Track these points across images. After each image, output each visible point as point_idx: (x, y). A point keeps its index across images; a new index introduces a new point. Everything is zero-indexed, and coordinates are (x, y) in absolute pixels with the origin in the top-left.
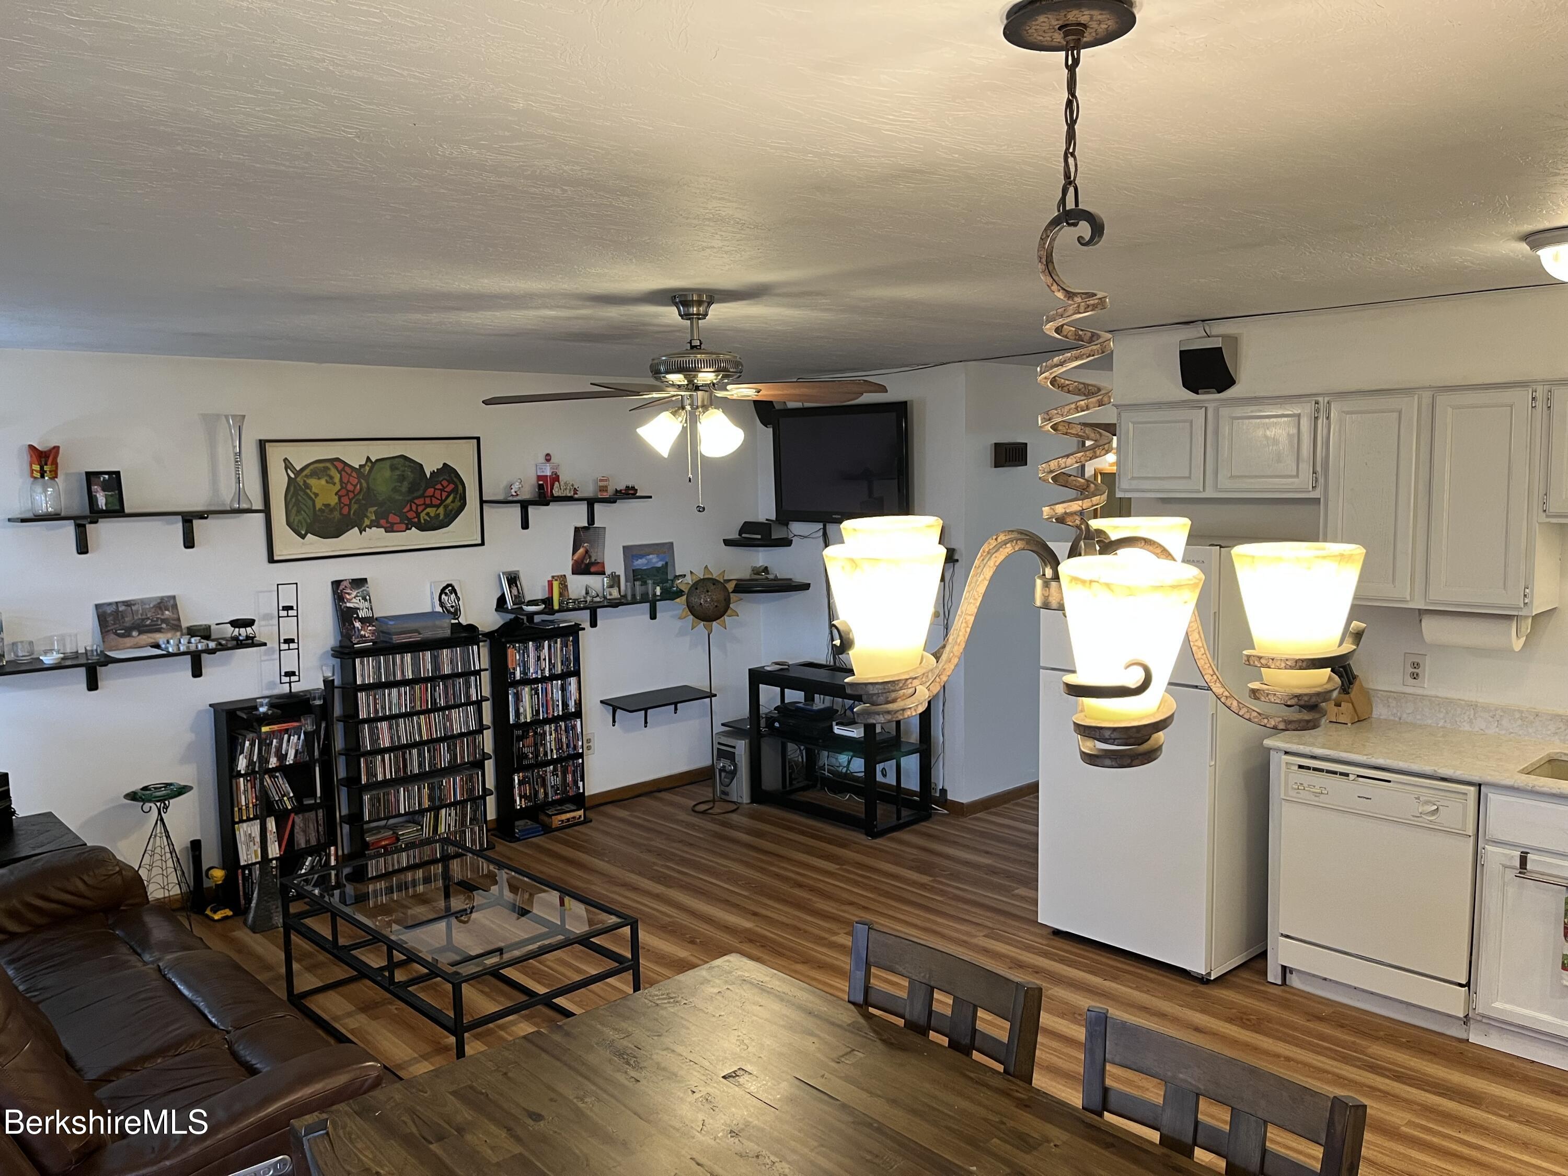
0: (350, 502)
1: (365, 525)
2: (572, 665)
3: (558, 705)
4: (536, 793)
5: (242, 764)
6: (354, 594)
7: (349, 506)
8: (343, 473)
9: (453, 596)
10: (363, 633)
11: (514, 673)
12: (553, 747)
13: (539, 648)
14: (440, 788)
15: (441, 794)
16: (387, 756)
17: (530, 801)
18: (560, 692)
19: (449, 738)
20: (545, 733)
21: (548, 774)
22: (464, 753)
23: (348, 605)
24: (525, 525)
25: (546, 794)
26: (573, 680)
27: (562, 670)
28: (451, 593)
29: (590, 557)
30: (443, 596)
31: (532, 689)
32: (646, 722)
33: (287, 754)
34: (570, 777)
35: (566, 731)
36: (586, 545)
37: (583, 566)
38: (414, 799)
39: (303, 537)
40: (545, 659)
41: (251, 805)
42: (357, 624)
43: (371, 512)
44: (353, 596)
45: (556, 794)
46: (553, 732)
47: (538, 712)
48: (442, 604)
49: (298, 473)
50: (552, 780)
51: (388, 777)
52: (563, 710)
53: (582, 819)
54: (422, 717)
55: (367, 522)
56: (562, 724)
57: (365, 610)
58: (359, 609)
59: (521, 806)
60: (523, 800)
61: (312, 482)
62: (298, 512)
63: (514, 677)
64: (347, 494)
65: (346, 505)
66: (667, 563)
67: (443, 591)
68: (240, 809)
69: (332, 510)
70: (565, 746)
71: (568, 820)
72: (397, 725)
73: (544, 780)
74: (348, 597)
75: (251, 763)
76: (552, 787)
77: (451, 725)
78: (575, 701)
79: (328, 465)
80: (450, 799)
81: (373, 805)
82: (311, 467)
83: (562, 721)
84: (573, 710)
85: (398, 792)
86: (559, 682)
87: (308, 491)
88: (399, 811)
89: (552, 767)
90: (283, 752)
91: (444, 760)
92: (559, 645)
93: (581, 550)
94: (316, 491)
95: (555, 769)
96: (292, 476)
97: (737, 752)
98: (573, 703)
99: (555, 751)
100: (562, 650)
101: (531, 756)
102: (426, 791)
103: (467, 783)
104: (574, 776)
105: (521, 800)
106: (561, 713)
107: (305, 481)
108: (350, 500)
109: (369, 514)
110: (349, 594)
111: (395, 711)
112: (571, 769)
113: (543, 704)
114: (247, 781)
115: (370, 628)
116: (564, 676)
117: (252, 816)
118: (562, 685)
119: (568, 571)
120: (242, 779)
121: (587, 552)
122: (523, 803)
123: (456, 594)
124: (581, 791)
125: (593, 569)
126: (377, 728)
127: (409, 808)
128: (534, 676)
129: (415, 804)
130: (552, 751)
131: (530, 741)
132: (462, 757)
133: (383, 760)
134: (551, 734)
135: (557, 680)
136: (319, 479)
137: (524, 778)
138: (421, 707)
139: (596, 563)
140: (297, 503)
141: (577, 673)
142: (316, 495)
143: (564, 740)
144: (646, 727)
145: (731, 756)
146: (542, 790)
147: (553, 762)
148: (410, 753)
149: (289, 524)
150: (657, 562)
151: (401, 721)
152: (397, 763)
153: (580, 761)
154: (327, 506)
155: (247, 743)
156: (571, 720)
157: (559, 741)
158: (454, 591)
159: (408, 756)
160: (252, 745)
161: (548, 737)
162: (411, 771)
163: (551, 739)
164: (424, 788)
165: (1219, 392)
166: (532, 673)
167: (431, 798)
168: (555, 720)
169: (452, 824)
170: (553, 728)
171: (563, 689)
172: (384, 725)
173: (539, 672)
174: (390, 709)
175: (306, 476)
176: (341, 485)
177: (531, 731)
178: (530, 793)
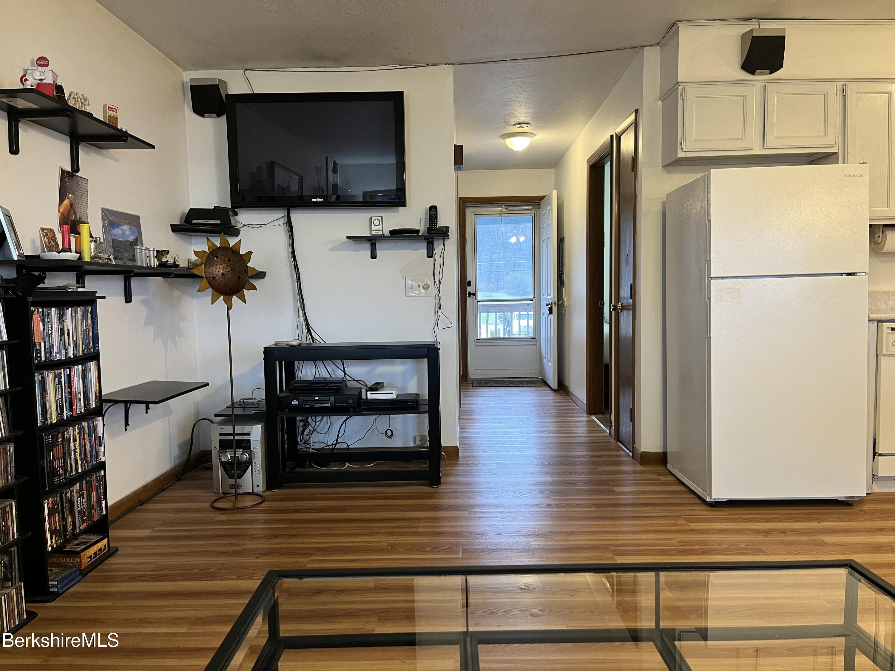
2: (91, 345)
3: (80, 399)
4: (65, 524)
11: (39, 352)
12: (78, 458)
13: (61, 318)
17: (60, 538)
18: (81, 381)
20: (70, 438)
21: (75, 494)
24: (14, 149)
25: (74, 523)
26: (92, 365)
27: (83, 351)
29: (75, 213)
31: (56, 376)
32: (127, 424)
34: (94, 494)
35: (90, 436)
36: (70, 195)
37: (69, 223)
40: (68, 334)
45: (83, 521)
46: (77, 436)
47: (62, 409)
50: (80, 503)
52: (85, 405)
53: (107, 549)
56: (85, 425)
60: (53, 537)
63: (40, 357)
66: (137, 239)
70: (89, 456)
71: (95, 553)
73: (71, 504)
76: (79, 512)
78: (96, 393)
83: (84, 421)
84: (94, 406)
86: (80, 366)
89: (78, 484)
92: (79, 317)
93: (66, 202)
95: (81, 488)
97: (252, 438)
98: (94, 397)
99: (79, 463)
100: (82, 324)
101: (61, 471)
104: (97, 494)
106: (83, 410)
112: (95, 484)
113: (65, 397)
116: (85, 360)
118: (83, 371)
121: (71, 205)
122: (54, 541)
124: (104, 512)
128: (58, 357)
130: (77, 462)
131: (58, 450)
134: (75, 441)
135: (78, 365)
137: (52, 505)
139: (81, 222)
141: (95, 357)
143: (88, 447)
144: (126, 430)
145: (245, 445)
146: (70, 520)
147: (79, 478)
150: (129, 236)
153: (102, 472)
156: (93, 419)
157: (83, 447)
161: (73, 444)
163: (74, 446)
165: (770, 73)
166: (57, 353)
168: (78, 419)
170: (77, 431)
171: (84, 377)
173: (63, 351)
177: (59, 435)
178: (60, 526)
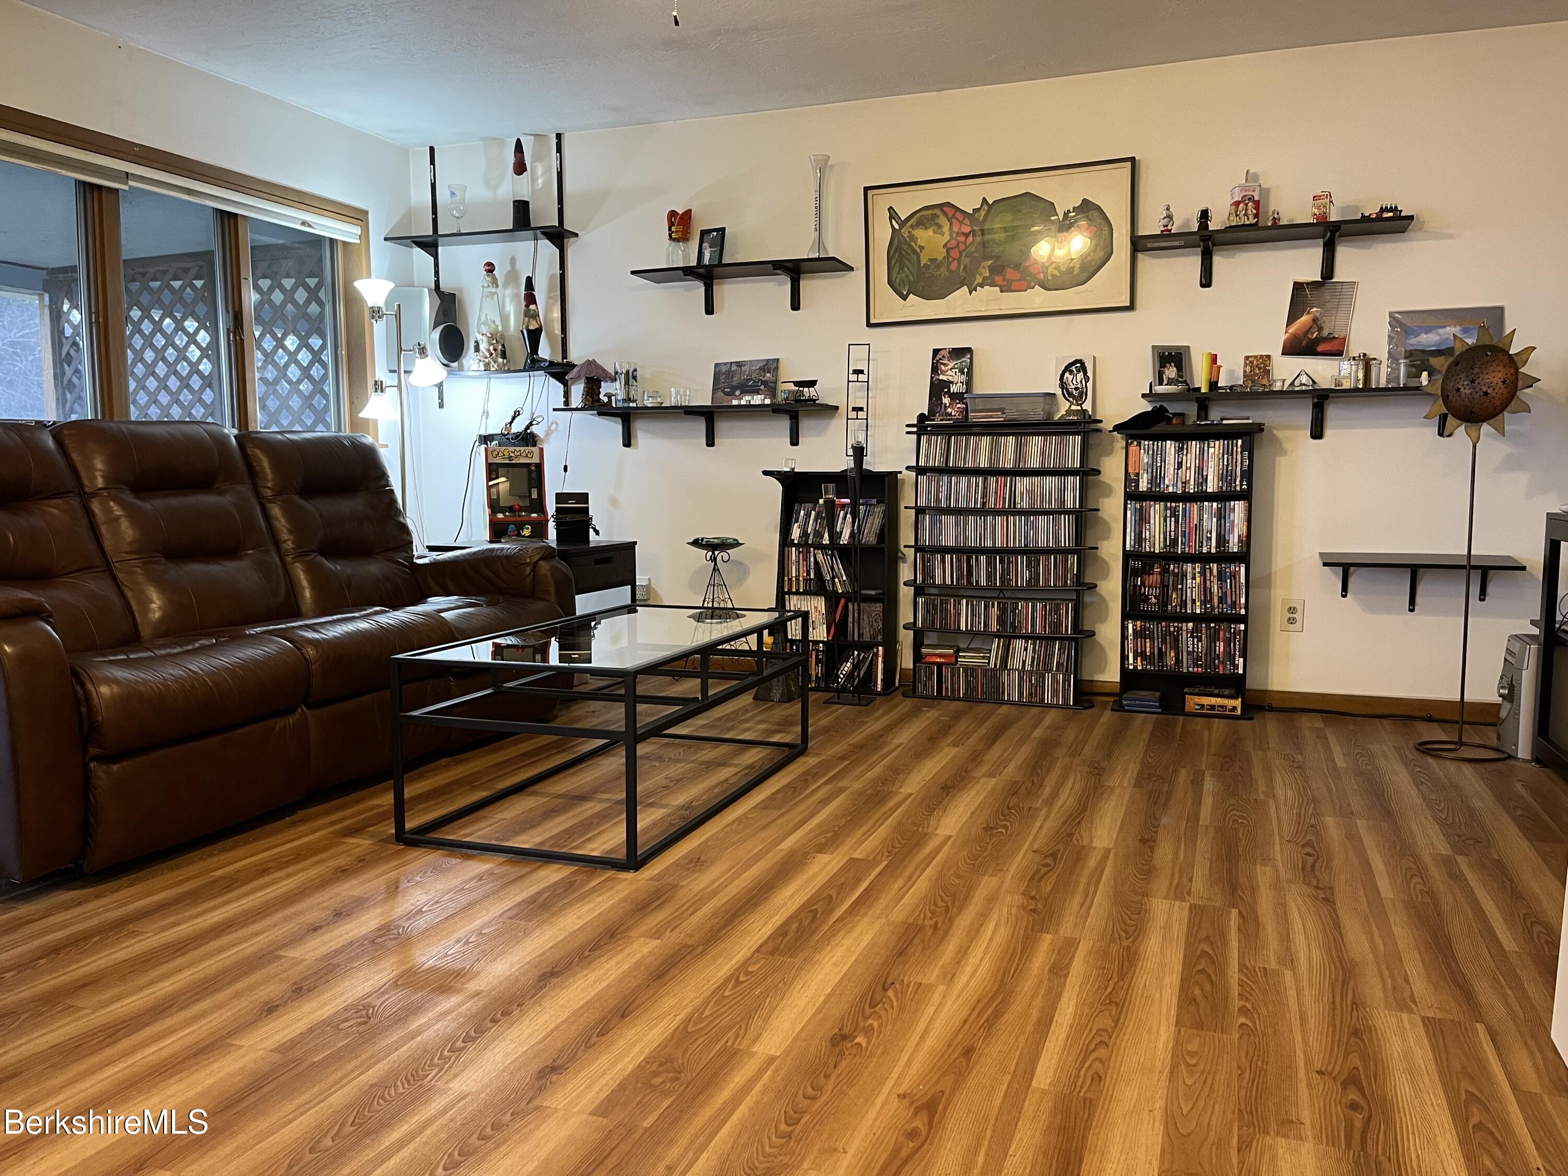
0: (961, 255)
1: (976, 283)
2: (1239, 483)
3: (1210, 539)
4: (1161, 654)
5: (796, 533)
6: (951, 365)
7: (959, 260)
8: (953, 220)
9: (1080, 376)
10: (949, 410)
11: (1137, 482)
12: (1196, 597)
13: (1181, 450)
14: (1013, 611)
15: (1014, 620)
16: (948, 557)
18: (1214, 520)
19: (1033, 553)
20: (1184, 575)
21: (1184, 633)
22: (1049, 573)
23: (941, 377)
24: (1206, 282)
25: (1178, 662)
26: (1239, 507)
27: (1220, 488)
28: (1079, 371)
29: (1320, 329)
30: (1067, 375)
31: (1166, 508)
32: (1412, 602)
33: (841, 532)
34: (1220, 647)
35: (1221, 578)
36: (1314, 310)
37: (1304, 342)
38: (980, 618)
39: (904, 298)
40: (1191, 468)
41: (801, 579)
42: (946, 400)
43: (984, 267)
44: (949, 367)
45: (1196, 665)
46: (1197, 575)
47: (1174, 542)
48: (1063, 385)
49: (903, 224)
50: (1188, 643)
51: (948, 582)
52: (1218, 546)
53: (1238, 711)
54: (998, 519)
55: (979, 280)
56: (1215, 567)
57: (959, 384)
58: (952, 382)
59: (1135, 667)
60: (1139, 659)
61: (919, 233)
62: (901, 268)
63: (1137, 486)
64: (957, 246)
65: (954, 259)
67: (1067, 369)
68: (790, 580)
69: (938, 266)
70: (1216, 600)
71: (1212, 707)
72: (965, 524)
73: (1176, 640)
74: (943, 368)
75: (805, 534)
76: (1190, 653)
77: (1036, 534)
78: (1240, 537)
79: (937, 211)
80: (1027, 629)
81: (928, 612)
82: (918, 215)
83: (1214, 562)
84: (1235, 550)
85: (959, 603)
86: (1215, 504)
87: (913, 244)
88: (959, 626)
89: (1190, 625)
90: (838, 530)
91: (1022, 578)
92: (1217, 450)
93: (1305, 318)
94: (922, 244)
95: (1196, 630)
96: (897, 227)
98: (1236, 540)
99: (1198, 604)
100: (1222, 458)
101: (1154, 600)
102: (994, 611)
103: (1050, 614)
104: (1227, 646)
105: (1135, 658)
106: (1213, 551)
107: (910, 232)
108: (961, 253)
109: (982, 270)
110: (945, 365)
111: (962, 504)
112: (1225, 634)
113: (1183, 532)
114: (799, 552)
115: (959, 406)
116: (1222, 497)
117: (801, 590)
118: (1219, 509)
119: (1275, 351)
120: (794, 549)
121: (1315, 320)
122: (1139, 663)
123: (1085, 373)
124: (1241, 671)
125: (1320, 348)
126: (941, 521)
127: (972, 626)
128: (1171, 489)
129: (980, 623)
130: (1194, 601)
131: (1154, 579)
132: (1047, 580)
133: (943, 561)
134: (1194, 578)
135: (1209, 501)
136: (926, 229)
137: (1144, 629)
138: (995, 505)
139: (1330, 339)
140: (900, 259)
141: (1245, 496)
142: (922, 248)
143: (1215, 589)
144: (1411, 609)
146: (1171, 654)
147: (1192, 618)
148: (977, 559)
149: (890, 283)
151: (971, 518)
152: (960, 568)
153: (1242, 627)
154: (933, 260)
155: (802, 513)
156: (1230, 563)
157: (1206, 590)
158: (1083, 368)
159: (973, 562)
160: (808, 515)
161: (1189, 581)
162: (977, 582)
163: (1193, 584)
164: (993, 606)
166: (1170, 485)
167: (1001, 621)
168: (1204, 559)
169: (1029, 661)
170: (1198, 570)
171: (1221, 516)
172: (949, 520)
173: (1180, 485)
174: (957, 500)
175: (912, 227)
176: (951, 235)
177: (1156, 565)
178: (1150, 652)
